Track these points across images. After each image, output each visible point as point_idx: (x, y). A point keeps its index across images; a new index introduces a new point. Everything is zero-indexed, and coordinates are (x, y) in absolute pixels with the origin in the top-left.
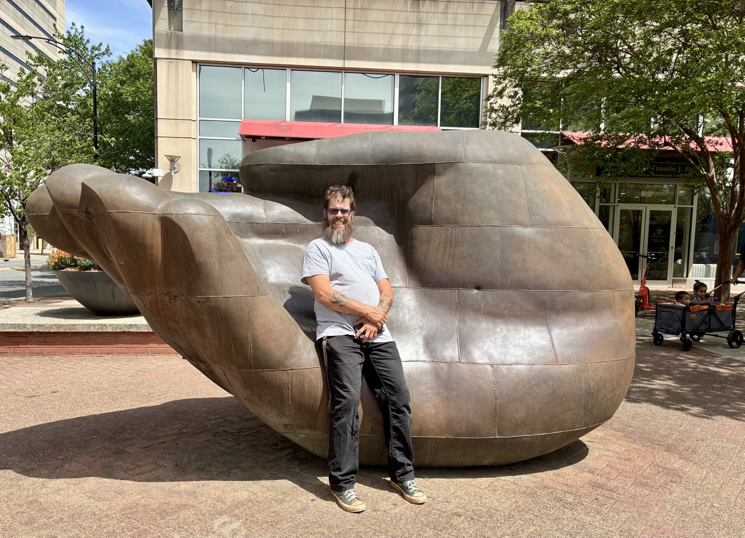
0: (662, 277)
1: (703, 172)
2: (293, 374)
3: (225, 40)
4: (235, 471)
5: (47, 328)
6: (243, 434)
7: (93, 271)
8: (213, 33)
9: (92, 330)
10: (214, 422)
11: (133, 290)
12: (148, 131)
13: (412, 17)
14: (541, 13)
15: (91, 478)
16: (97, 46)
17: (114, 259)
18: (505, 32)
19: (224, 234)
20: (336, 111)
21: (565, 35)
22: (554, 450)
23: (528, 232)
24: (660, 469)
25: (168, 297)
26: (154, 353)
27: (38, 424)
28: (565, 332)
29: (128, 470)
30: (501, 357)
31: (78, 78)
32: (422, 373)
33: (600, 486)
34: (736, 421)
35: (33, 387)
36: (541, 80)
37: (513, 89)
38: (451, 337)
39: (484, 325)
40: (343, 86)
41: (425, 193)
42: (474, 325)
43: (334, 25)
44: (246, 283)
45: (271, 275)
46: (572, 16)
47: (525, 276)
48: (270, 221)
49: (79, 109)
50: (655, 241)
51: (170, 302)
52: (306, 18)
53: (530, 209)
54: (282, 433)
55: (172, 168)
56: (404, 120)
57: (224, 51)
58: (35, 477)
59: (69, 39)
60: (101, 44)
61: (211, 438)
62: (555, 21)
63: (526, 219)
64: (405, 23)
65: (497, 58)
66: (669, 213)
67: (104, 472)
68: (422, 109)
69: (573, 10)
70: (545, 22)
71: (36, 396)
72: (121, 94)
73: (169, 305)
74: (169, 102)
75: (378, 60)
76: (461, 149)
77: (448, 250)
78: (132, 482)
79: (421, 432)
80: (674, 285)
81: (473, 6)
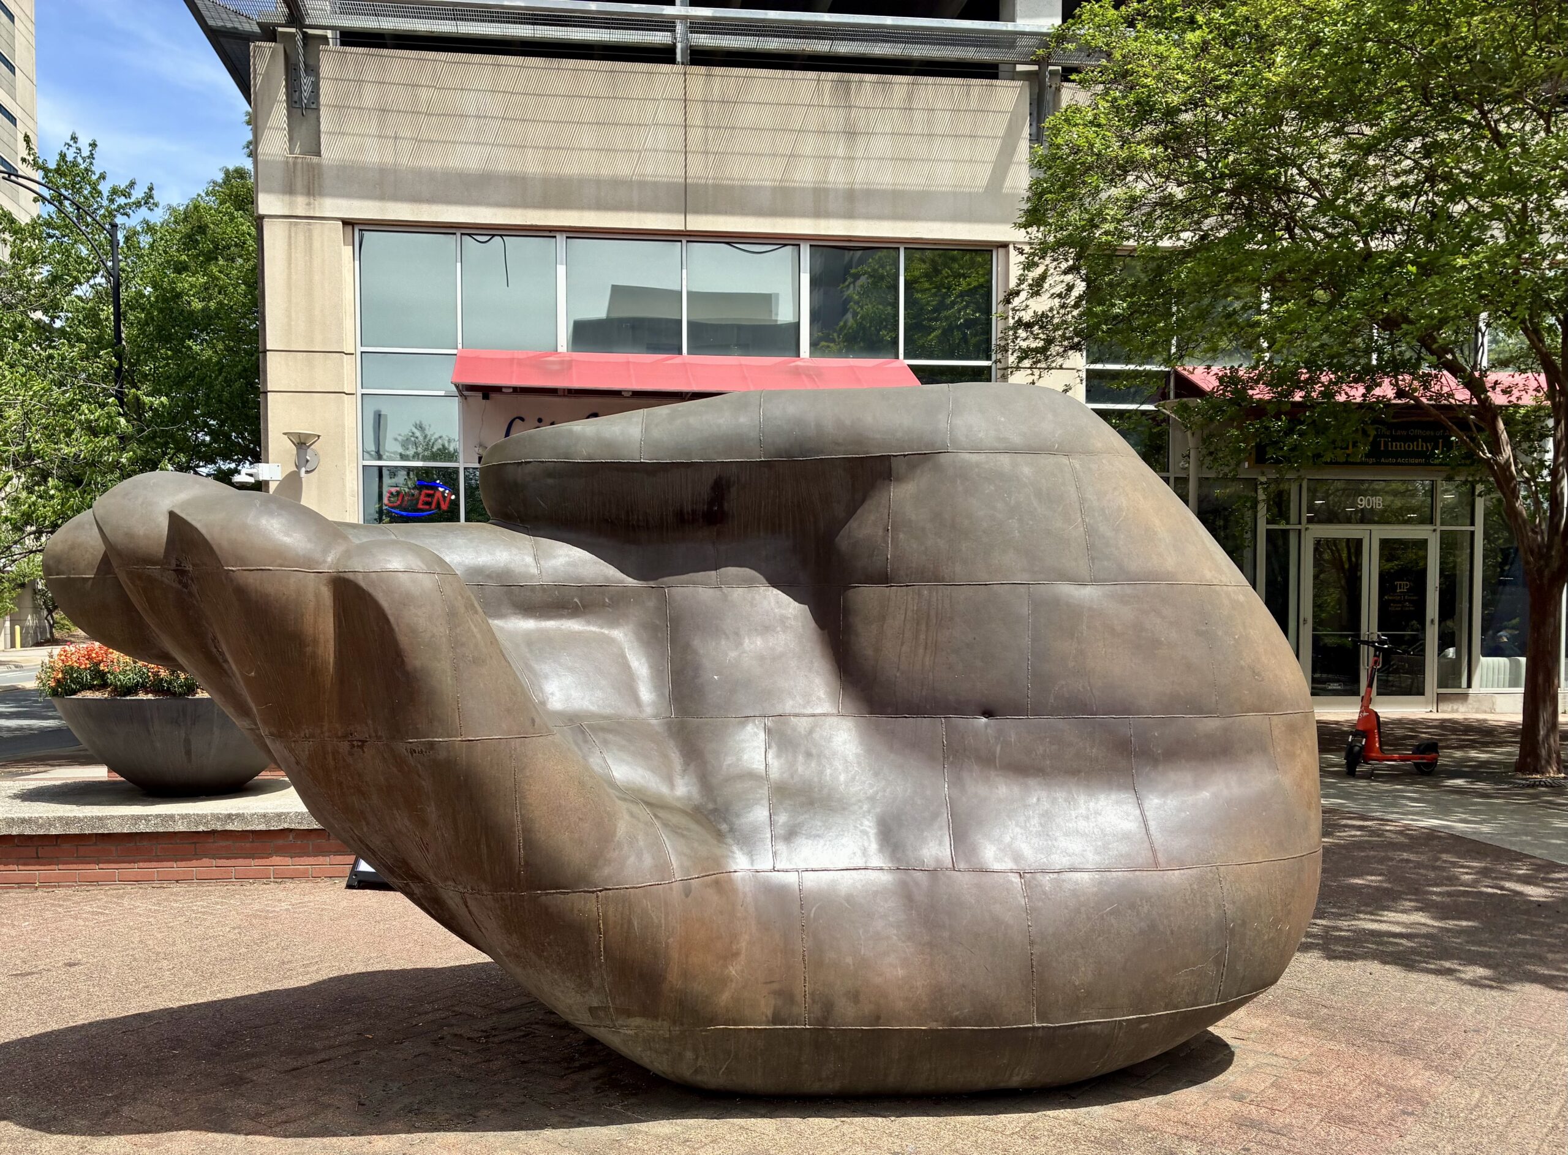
0: (1415, 689)
1: (1484, 454)
2: (607, 898)
3: (418, 173)
4: (486, 1112)
5: (41, 826)
6: (496, 1040)
7: (142, 696)
8: (389, 159)
9: (142, 828)
10: (430, 1017)
11: (273, 730)
12: (240, 376)
13: (835, 119)
14: (1117, 110)
15: (181, 1132)
16: (123, 187)
17: (234, 667)
18: (1041, 150)
19: (462, 610)
20: (668, 321)
21: (1169, 159)
22: (1157, 1053)
23: (1087, 594)
24: (1382, 1090)
25: (346, 743)
26: (282, 878)
27: (49, 1030)
28: (1172, 802)
29: (259, 1115)
30: (1040, 856)
31: (80, 260)
32: (876, 893)
33: (1254, 1124)
34: (1554, 993)
35: (22, 955)
36: (1126, 253)
37: (1062, 277)
38: (935, 816)
39: (1003, 789)
40: (684, 271)
41: (872, 517)
42: (982, 790)
43: (662, 138)
44: (508, 710)
45: (552, 694)
46: (1186, 117)
47: (1083, 687)
48: (546, 580)
49: (84, 331)
50: (1393, 608)
51: (351, 754)
52: (597, 123)
53: (1090, 547)
54: (585, 1029)
55: (302, 461)
56: (823, 343)
57: (415, 199)
58: (62, 1133)
59: (58, 170)
60: (132, 184)
61: (429, 1049)
62: (1149, 129)
63: (1082, 567)
64: (819, 132)
65: (1026, 206)
66: (1423, 544)
67: (208, 1121)
68: (863, 318)
69: (1185, 105)
70: (1127, 130)
71: (33, 973)
72: (179, 296)
73: (350, 760)
74: (293, 315)
75: (760, 212)
76: (942, 423)
77: (922, 637)
78: (271, 1139)
79: (878, 1018)
80: (1443, 707)
81: (968, 94)
